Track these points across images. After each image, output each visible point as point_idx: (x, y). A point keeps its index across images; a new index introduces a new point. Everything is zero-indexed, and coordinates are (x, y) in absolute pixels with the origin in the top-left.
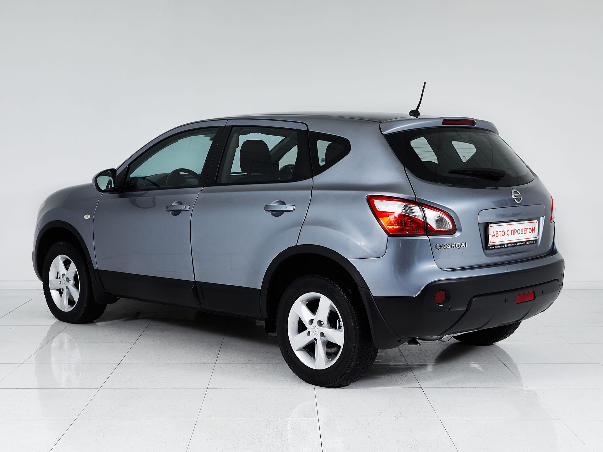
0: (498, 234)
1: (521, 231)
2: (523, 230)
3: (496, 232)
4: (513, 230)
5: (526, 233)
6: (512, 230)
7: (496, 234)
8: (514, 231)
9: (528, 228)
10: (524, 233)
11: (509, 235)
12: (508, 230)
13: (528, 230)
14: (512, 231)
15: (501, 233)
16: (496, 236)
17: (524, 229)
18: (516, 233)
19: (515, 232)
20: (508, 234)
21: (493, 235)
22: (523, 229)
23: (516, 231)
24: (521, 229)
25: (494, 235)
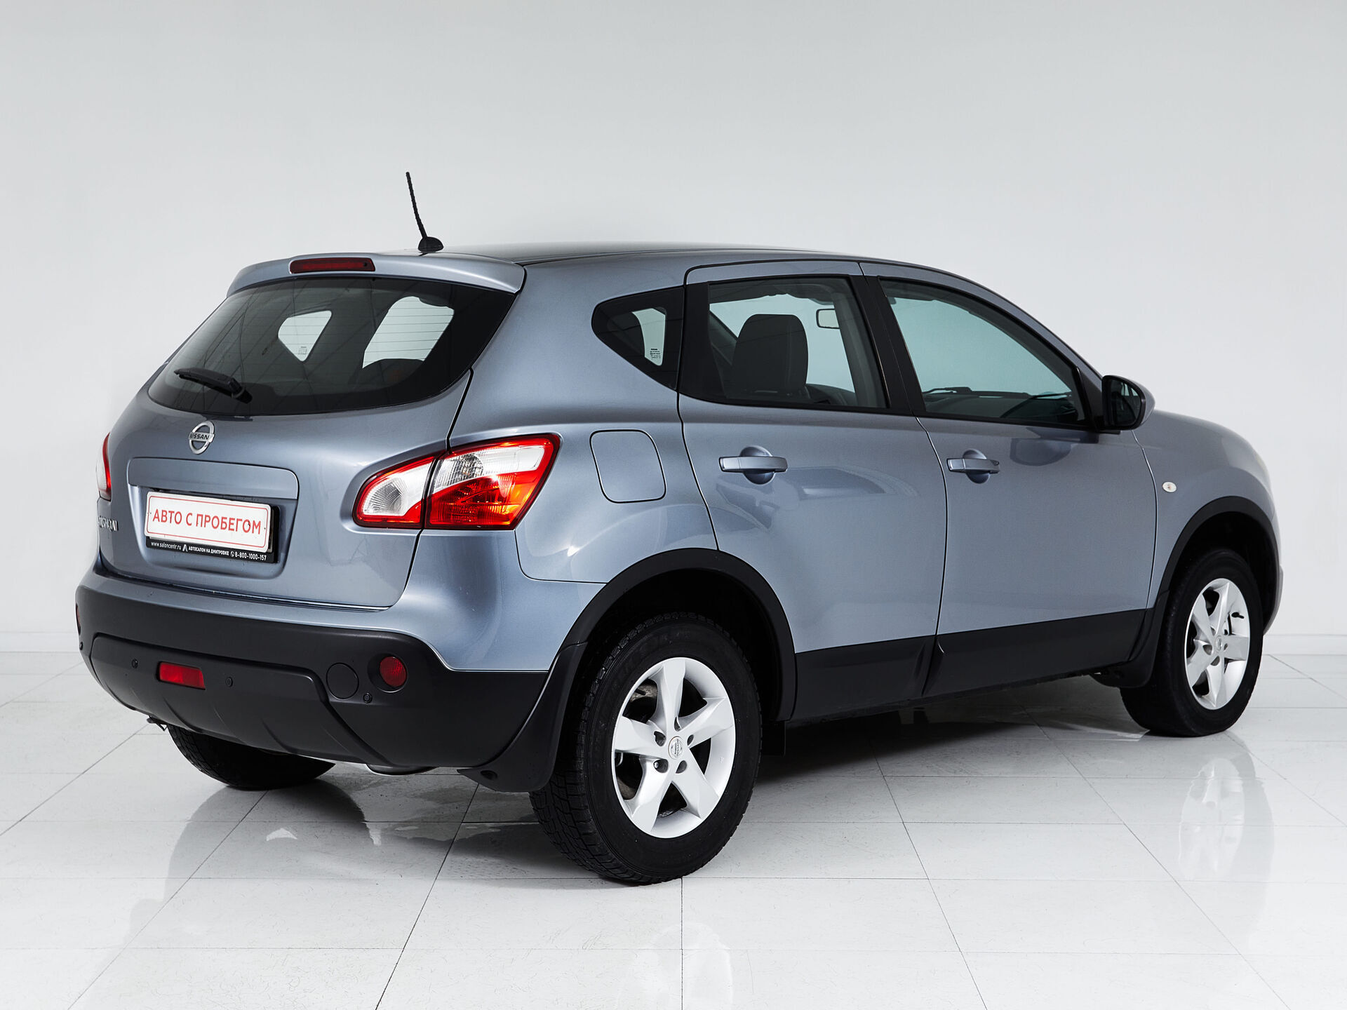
0: (165, 516)
1: (222, 522)
2: (227, 521)
3: (163, 511)
4: (202, 516)
5: (233, 530)
6: (198, 515)
7: (163, 516)
8: (204, 520)
9: (241, 520)
10: (230, 529)
11: (190, 525)
12: (191, 514)
13: (240, 523)
14: (200, 518)
15: (173, 515)
16: (162, 521)
17: (231, 519)
18: (209, 524)
19: (206, 521)
20: (189, 522)
21: (155, 517)
22: (228, 519)
23: (208, 519)
24: (223, 518)
25: (158, 518)
